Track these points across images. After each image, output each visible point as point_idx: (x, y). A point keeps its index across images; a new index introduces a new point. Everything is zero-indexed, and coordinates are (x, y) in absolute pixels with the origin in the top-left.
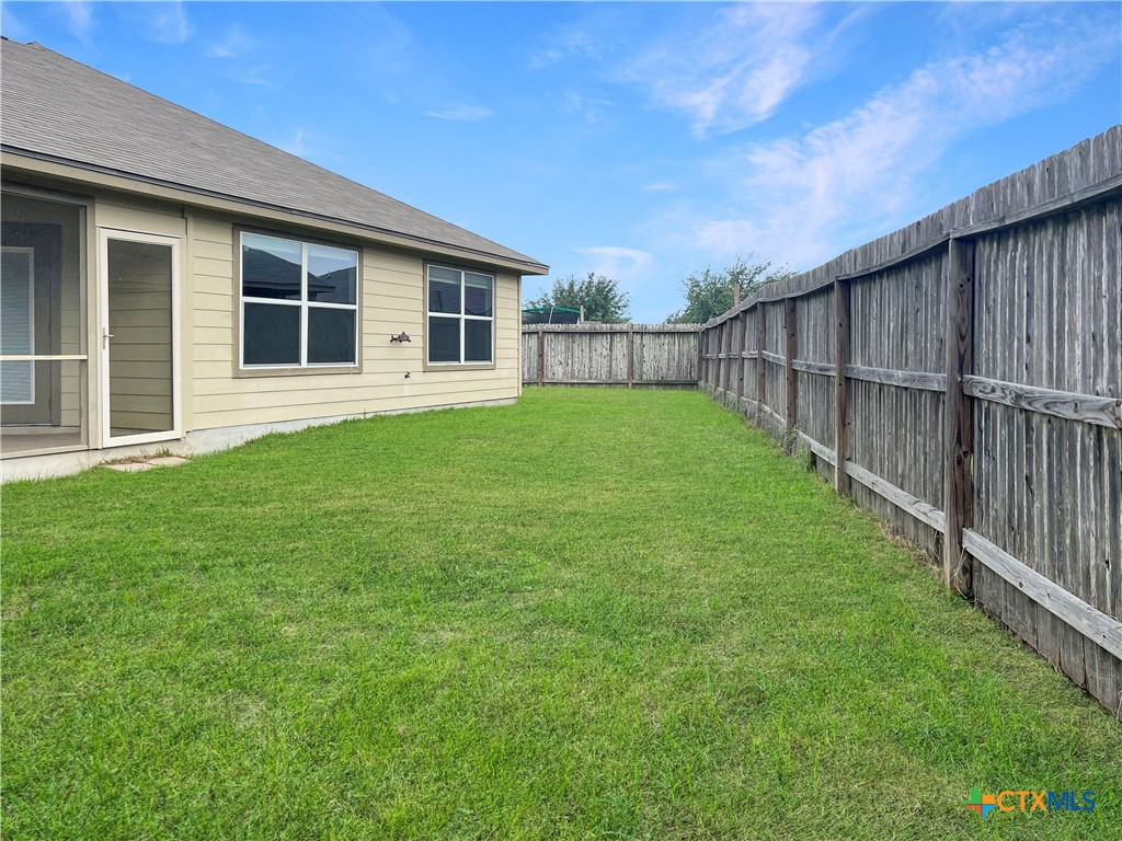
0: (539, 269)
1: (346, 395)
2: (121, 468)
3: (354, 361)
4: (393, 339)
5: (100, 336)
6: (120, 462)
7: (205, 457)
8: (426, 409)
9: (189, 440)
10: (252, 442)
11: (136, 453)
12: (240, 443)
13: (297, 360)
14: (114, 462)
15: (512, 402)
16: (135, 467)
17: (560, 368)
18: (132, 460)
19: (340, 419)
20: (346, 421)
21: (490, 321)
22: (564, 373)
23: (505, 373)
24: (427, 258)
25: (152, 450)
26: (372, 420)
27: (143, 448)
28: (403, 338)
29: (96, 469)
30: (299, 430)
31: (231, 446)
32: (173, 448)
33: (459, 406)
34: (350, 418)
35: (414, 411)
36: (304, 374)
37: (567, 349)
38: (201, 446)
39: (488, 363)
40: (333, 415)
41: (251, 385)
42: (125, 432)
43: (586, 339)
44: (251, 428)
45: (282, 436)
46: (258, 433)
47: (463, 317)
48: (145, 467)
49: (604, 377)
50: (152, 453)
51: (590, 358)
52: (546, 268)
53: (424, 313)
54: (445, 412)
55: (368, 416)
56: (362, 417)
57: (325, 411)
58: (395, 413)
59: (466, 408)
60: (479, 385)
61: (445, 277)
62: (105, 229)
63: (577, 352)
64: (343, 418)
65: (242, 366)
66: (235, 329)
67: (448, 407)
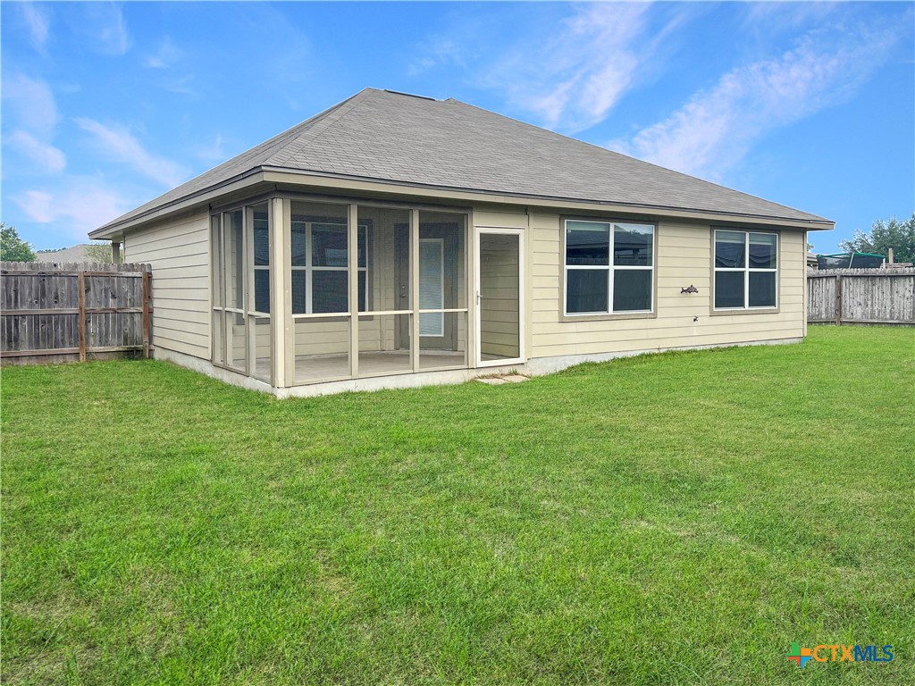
0: (823, 225)
1: (643, 334)
2: (485, 381)
3: (650, 308)
4: (683, 291)
5: (475, 296)
6: (486, 377)
7: (539, 377)
8: (713, 347)
9: (530, 364)
10: (573, 367)
11: (496, 371)
12: (564, 368)
13: (606, 309)
14: (483, 377)
15: (796, 341)
16: (494, 381)
17: (859, 308)
18: (494, 376)
19: (638, 353)
20: (643, 355)
21: (774, 273)
23: (789, 317)
24: (713, 225)
25: (506, 371)
26: (665, 354)
27: (501, 368)
28: (691, 290)
29: (473, 381)
30: (607, 360)
31: (558, 371)
32: (520, 369)
33: (743, 345)
34: (647, 352)
35: (702, 348)
36: (611, 319)
37: (866, 291)
38: (537, 370)
39: (772, 308)
40: (633, 350)
41: (572, 327)
42: (495, 357)
44: (572, 357)
45: (594, 364)
46: (577, 361)
47: (747, 270)
48: (500, 382)
50: (507, 372)
52: (831, 223)
53: (711, 269)
54: (729, 349)
55: (662, 351)
56: (656, 352)
57: (628, 346)
58: (684, 349)
59: (750, 346)
60: (762, 327)
61: (731, 238)
62: (480, 227)
64: (641, 352)
65: (565, 313)
66: (561, 288)
67: (733, 345)
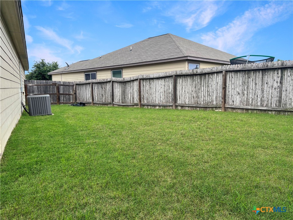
17: (238, 97)
22: (241, 102)
37: (244, 83)
43: (259, 75)
49: (274, 105)
51: (263, 91)
63: (252, 85)
